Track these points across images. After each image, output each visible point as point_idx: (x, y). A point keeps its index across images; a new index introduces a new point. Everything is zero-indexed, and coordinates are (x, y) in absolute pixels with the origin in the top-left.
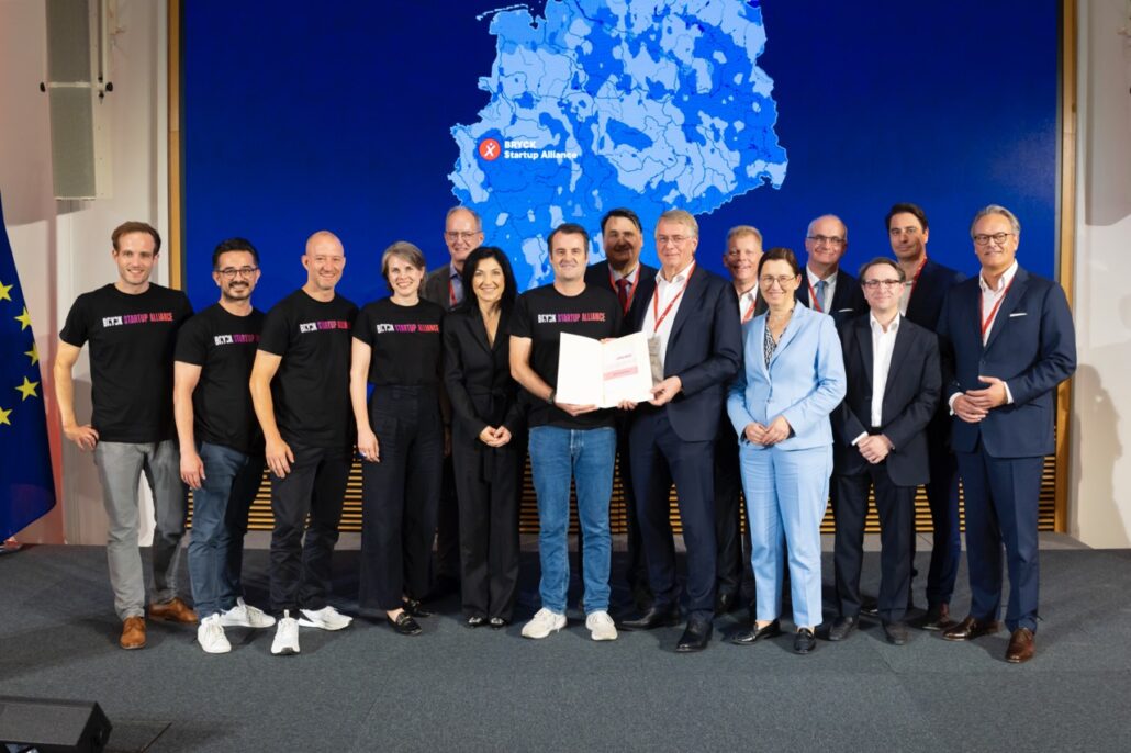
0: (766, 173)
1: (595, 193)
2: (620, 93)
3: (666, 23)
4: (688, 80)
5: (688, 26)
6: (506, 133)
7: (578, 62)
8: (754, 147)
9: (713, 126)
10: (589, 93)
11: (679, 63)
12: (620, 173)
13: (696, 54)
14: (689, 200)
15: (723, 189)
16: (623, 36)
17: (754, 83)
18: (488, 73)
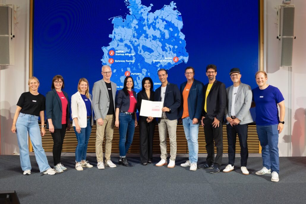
0: (183, 59)
1: (139, 64)
2: (145, 38)
3: (157, 21)
4: (163, 35)
5: (163, 21)
6: (116, 49)
7: (135, 30)
8: (180, 53)
9: (169, 47)
10: (137, 38)
11: (160, 31)
12: (145, 59)
13: (165, 29)
14: (163, 66)
15: (172, 64)
16: (146, 24)
17: (180, 36)
18: (111, 33)
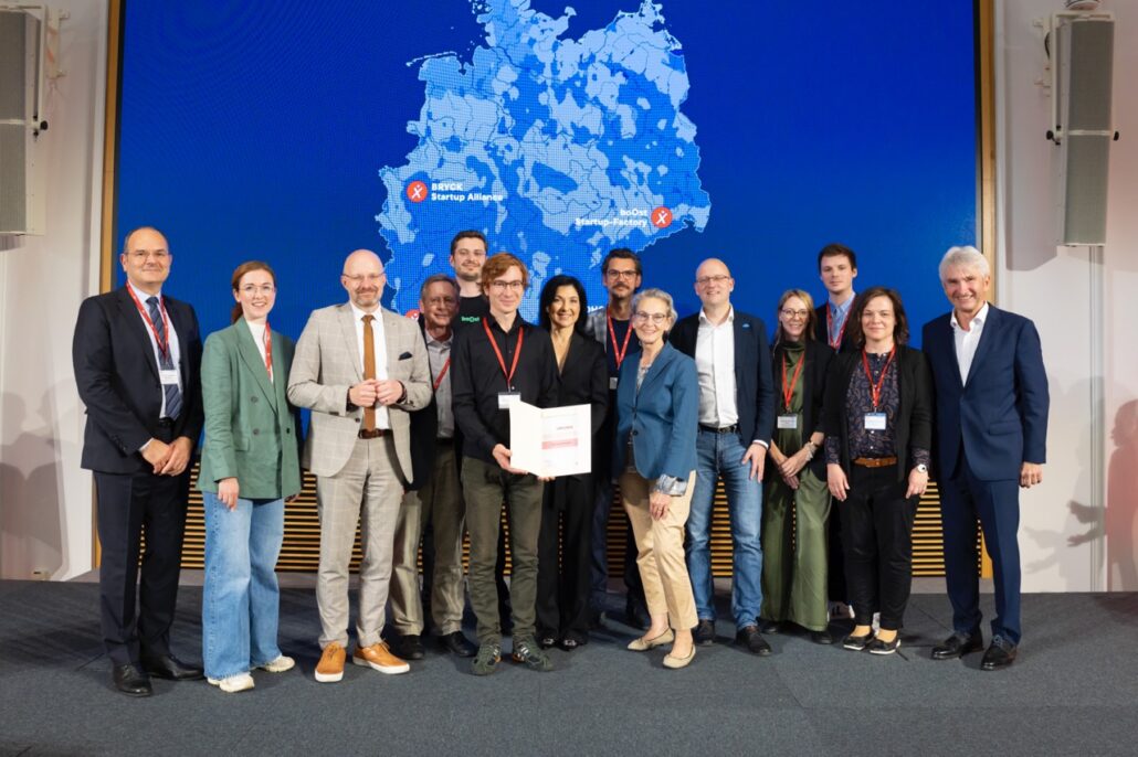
0: (689, 216)
1: (520, 235)
2: (545, 137)
3: (591, 71)
4: (612, 125)
5: (613, 73)
6: (437, 174)
7: (505, 107)
8: (677, 191)
9: (636, 170)
10: (516, 137)
11: (603, 109)
12: (545, 215)
13: (621, 100)
14: (613, 243)
15: (647, 233)
16: (549, 83)
17: (677, 129)
18: (417, 118)
